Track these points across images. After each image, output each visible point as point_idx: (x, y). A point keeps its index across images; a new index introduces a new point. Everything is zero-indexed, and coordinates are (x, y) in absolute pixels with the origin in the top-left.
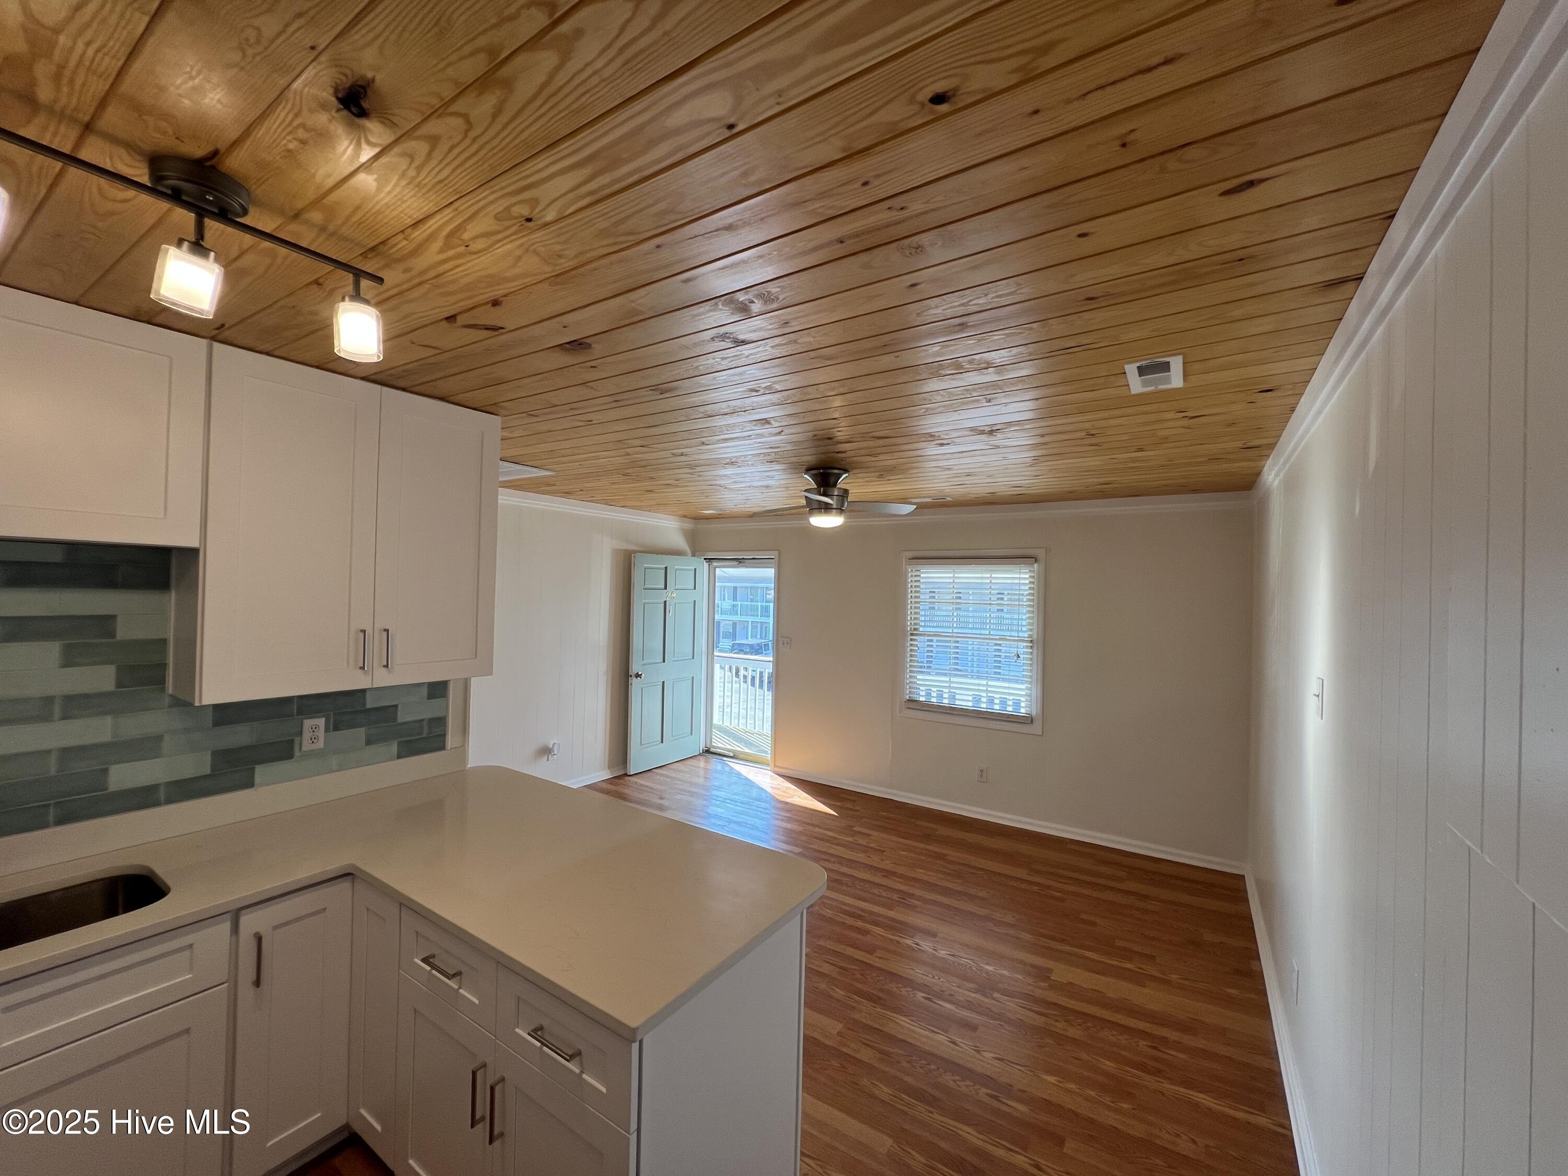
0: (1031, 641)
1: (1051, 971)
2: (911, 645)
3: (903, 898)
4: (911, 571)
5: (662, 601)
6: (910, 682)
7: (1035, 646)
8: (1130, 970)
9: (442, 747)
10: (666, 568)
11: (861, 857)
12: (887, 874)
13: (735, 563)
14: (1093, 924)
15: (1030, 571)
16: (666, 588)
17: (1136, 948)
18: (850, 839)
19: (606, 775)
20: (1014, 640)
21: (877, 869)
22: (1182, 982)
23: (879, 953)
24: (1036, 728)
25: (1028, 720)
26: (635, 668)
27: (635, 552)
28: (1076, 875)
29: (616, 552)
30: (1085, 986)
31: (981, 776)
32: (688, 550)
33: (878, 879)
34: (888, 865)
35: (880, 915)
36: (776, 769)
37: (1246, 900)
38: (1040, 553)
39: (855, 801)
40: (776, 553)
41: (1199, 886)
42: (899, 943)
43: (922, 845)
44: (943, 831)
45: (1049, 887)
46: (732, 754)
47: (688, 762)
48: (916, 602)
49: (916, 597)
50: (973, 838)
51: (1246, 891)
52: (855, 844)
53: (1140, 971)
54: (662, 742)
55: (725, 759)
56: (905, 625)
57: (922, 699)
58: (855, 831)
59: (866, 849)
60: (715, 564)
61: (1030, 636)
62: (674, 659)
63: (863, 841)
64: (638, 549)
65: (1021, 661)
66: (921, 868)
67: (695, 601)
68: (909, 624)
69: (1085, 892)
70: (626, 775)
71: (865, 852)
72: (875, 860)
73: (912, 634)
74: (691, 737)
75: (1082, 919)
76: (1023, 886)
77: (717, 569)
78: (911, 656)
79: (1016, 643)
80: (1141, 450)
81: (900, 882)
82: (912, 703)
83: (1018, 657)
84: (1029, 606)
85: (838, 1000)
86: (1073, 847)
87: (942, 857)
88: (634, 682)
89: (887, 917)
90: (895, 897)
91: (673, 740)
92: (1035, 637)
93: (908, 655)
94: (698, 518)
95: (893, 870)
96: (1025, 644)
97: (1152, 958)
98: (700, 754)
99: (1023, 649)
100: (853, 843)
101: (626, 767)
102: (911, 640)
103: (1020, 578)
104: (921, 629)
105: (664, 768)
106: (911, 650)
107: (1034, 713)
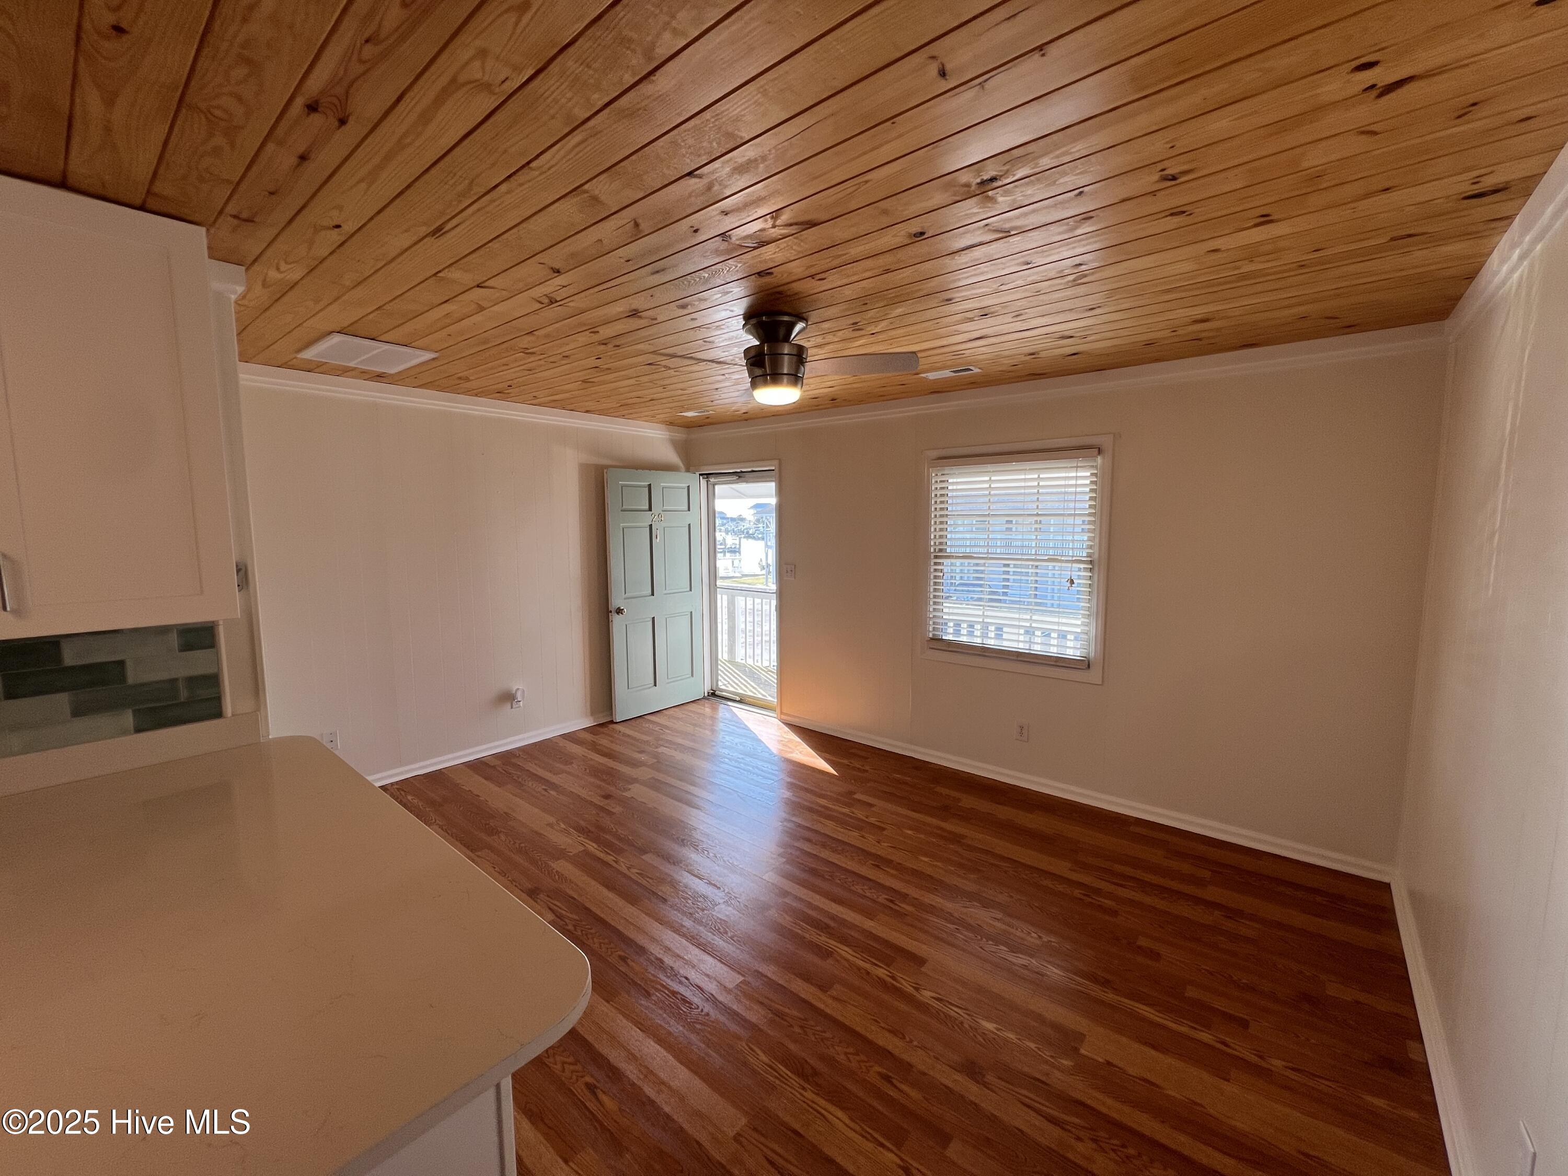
0: (1091, 562)
1: (1081, 1037)
2: (936, 570)
3: (892, 901)
4: (935, 478)
5: (647, 524)
6: (934, 616)
7: (1096, 569)
8: (1206, 1045)
9: (218, 714)
10: (650, 485)
11: (852, 837)
12: (880, 862)
13: (735, 478)
14: (1155, 956)
15: (1092, 466)
16: (650, 509)
17: (1220, 1004)
18: (846, 810)
19: (588, 723)
20: (1067, 561)
21: (867, 854)
22: (1289, 1073)
23: (837, 990)
24: (1094, 676)
25: (1084, 664)
26: (617, 600)
27: (608, 467)
28: (1139, 874)
29: (584, 469)
30: (1131, 1071)
31: (1021, 734)
32: (681, 465)
33: (866, 871)
34: (883, 850)
35: (853, 926)
36: (783, 717)
37: (1392, 926)
38: (1106, 441)
39: (867, 758)
40: (776, 462)
41: (1319, 899)
42: (868, 973)
43: (934, 821)
44: (968, 801)
45: (1098, 891)
46: (738, 699)
47: (690, 707)
48: (941, 516)
49: (942, 509)
50: (1005, 812)
51: (1392, 910)
52: (851, 817)
53: (1224, 1048)
54: (655, 685)
55: (730, 703)
56: (928, 546)
57: (950, 637)
58: (855, 799)
59: (861, 826)
60: (712, 480)
61: (1089, 555)
62: (665, 592)
63: (860, 814)
64: (614, 463)
65: (1075, 588)
66: (926, 855)
67: (689, 525)
68: (932, 543)
69: (1148, 900)
70: (612, 722)
71: (860, 829)
72: (869, 843)
73: (936, 557)
74: (692, 678)
75: (1139, 947)
76: (1060, 888)
77: (716, 487)
78: (935, 584)
79: (1070, 565)
80: (1266, 219)
81: (892, 876)
82: (937, 642)
83: (1072, 582)
84: (1090, 515)
85: (754, 1072)
86: (1138, 830)
87: (956, 839)
88: (616, 620)
89: (864, 932)
90: (882, 898)
91: (668, 683)
92: (1096, 556)
93: (932, 584)
94: (690, 425)
95: (889, 857)
96: (1082, 566)
97: (1244, 1024)
98: (704, 698)
99: (1080, 574)
100: (848, 815)
101: (612, 714)
102: (936, 564)
103: (1077, 478)
104: (948, 550)
105: (658, 714)
106: (935, 577)
107: (1092, 655)
